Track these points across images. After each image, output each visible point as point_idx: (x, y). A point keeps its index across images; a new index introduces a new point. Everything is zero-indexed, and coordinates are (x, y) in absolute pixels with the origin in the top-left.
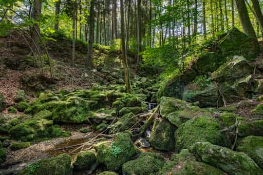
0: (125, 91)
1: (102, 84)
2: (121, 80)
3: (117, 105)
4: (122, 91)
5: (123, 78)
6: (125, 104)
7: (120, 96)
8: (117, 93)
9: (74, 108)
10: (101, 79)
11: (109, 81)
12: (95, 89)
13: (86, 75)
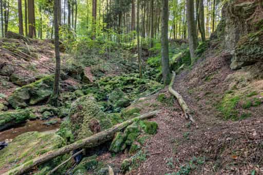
0: (139, 78)
1: (126, 73)
2: (137, 70)
3: (135, 84)
4: (138, 77)
5: (138, 69)
6: (138, 83)
7: (136, 80)
8: (135, 78)
9: (118, 84)
10: (126, 70)
11: (130, 71)
12: (124, 76)
13: (117, 68)
